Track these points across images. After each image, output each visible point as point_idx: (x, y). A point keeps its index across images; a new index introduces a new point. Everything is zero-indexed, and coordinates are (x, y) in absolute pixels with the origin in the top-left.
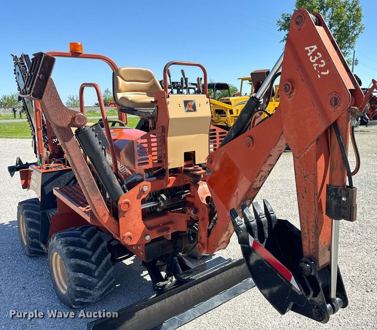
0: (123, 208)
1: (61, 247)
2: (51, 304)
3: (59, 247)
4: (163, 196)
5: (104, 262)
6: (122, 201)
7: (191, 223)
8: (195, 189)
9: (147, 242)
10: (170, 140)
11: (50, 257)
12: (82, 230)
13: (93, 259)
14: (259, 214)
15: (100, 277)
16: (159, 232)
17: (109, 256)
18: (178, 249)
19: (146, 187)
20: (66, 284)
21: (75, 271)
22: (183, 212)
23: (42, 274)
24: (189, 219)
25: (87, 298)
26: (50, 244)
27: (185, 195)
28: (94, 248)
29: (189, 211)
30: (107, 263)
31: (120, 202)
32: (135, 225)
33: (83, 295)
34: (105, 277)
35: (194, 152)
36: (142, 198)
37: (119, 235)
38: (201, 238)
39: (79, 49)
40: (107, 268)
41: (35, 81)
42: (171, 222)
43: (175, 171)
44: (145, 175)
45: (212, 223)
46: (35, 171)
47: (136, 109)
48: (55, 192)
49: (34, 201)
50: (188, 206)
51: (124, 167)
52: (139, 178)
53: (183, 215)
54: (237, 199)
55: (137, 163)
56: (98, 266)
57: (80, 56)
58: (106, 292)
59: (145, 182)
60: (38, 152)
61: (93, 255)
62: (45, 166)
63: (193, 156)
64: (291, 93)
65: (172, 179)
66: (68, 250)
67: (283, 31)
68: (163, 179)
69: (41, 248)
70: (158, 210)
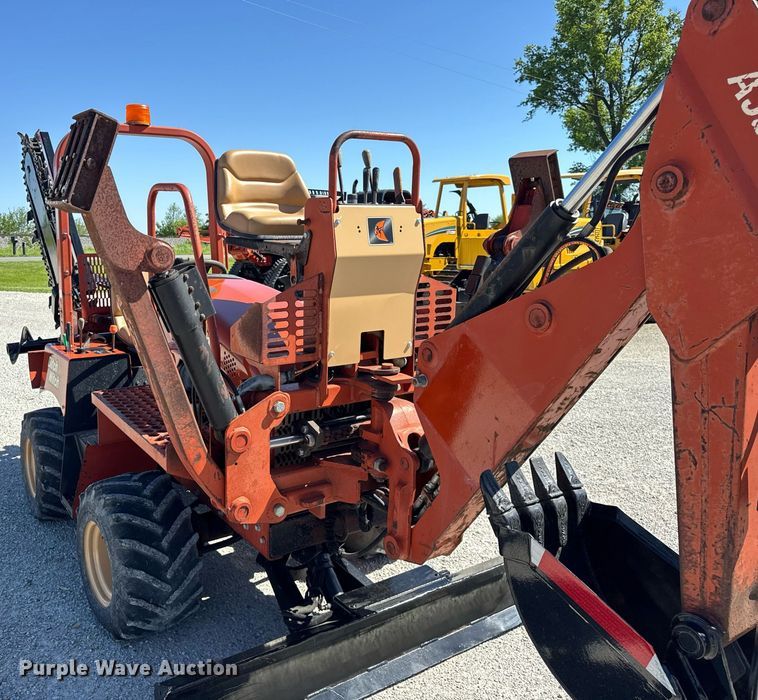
0: (236, 446)
1: (104, 513)
2: (79, 624)
3: (101, 512)
4: (312, 423)
5: (185, 551)
6: (234, 430)
7: (369, 487)
8: (385, 415)
9: (278, 521)
10: (335, 304)
11: (81, 530)
12: (145, 480)
13: (165, 543)
14: (547, 487)
15: (176, 582)
16: (303, 500)
17: (195, 538)
18: (335, 539)
19: (281, 403)
20: (110, 588)
21: (129, 565)
22: (354, 462)
23: (63, 558)
24: (366, 479)
25: (149, 623)
26: (83, 503)
27: (358, 425)
28: (167, 521)
29: (369, 463)
30: (191, 553)
31: (229, 433)
32: (255, 482)
33: (143, 615)
34: (186, 583)
35: (382, 332)
36: (272, 427)
37: (223, 502)
38: (395, 525)
39: (144, 117)
40: (189, 565)
41: (79, 172)
42: (325, 482)
43: (340, 373)
44: (281, 378)
45: (422, 496)
46: (55, 355)
47: (262, 237)
48: (95, 400)
49: (52, 413)
50: (366, 451)
51: (232, 357)
52: (268, 383)
53: (354, 468)
54: (495, 448)
55: (266, 351)
56: (173, 558)
57: (145, 131)
58: (185, 612)
59: (279, 394)
60: (62, 319)
61: (164, 535)
62: (74, 347)
63: (378, 343)
64: (680, 195)
65: (333, 389)
66: (118, 520)
67: (526, 82)
68: (314, 388)
69: (62, 506)
70: (301, 453)
